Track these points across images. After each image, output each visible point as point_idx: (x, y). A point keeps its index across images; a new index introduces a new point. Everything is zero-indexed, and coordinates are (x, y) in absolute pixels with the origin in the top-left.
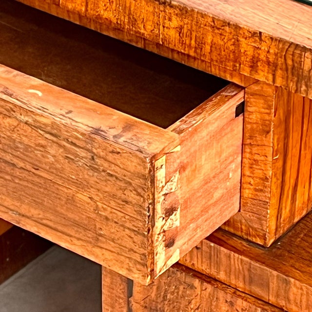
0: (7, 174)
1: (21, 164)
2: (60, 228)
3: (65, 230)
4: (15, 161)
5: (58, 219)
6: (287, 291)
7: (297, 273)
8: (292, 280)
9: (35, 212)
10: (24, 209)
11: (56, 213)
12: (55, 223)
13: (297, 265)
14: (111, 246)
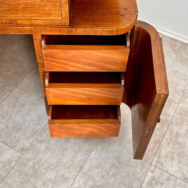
0: (27, 10)
1: (30, 7)
2: (41, 16)
3: (42, 16)
4: (29, 7)
5: (41, 14)
6: (77, 32)
7: (78, 27)
8: (78, 29)
9: (35, 15)
10: (32, 15)
11: (40, 13)
12: (40, 15)
13: (76, 26)
14: (54, 15)
